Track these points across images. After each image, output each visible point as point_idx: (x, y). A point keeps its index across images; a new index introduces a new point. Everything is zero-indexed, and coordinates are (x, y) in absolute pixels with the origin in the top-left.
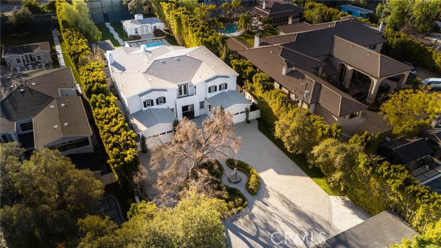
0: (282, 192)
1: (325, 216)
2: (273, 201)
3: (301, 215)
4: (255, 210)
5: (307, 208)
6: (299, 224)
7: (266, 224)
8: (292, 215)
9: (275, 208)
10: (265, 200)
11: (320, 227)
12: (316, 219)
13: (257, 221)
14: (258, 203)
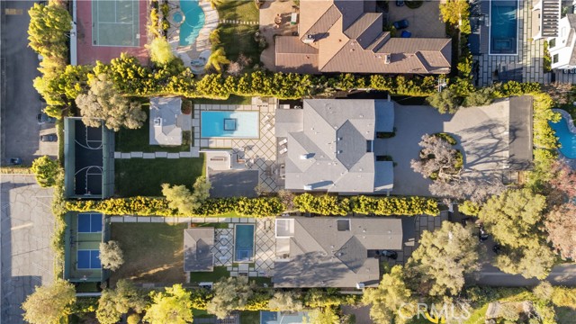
0: (462, 129)
1: (486, 119)
2: (465, 136)
3: (480, 129)
4: (466, 149)
5: (477, 124)
6: (484, 134)
7: (476, 149)
8: (478, 133)
9: (470, 139)
10: (462, 140)
11: (490, 125)
12: (487, 124)
13: (472, 152)
14: (462, 144)
